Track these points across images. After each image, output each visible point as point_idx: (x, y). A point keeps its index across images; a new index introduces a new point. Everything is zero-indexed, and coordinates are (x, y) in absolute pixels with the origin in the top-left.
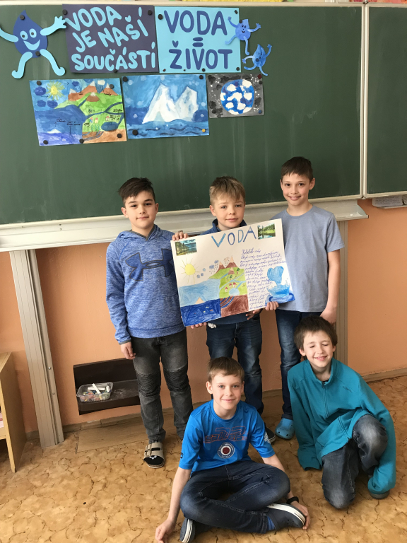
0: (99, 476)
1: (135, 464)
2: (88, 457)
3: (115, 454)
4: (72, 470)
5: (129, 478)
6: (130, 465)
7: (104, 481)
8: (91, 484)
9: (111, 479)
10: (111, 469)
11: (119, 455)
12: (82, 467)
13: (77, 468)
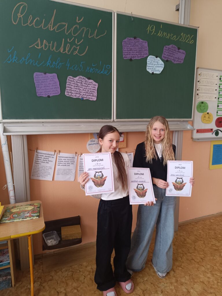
0: (61, 288)
1: (81, 279)
3: (66, 273)
4: (44, 285)
5: (79, 289)
6: (78, 280)
7: (64, 291)
8: (57, 294)
9: (69, 290)
10: (67, 283)
11: (69, 273)
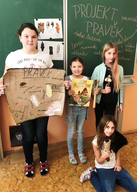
0: (20, 176)
2: (15, 167)
4: (8, 173)
7: (22, 179)
8: (16, 180)
12: (12, 172)
13: (10, 172)
